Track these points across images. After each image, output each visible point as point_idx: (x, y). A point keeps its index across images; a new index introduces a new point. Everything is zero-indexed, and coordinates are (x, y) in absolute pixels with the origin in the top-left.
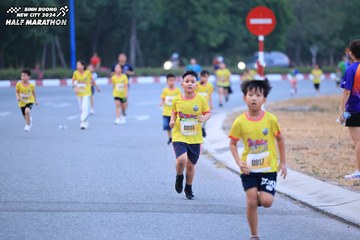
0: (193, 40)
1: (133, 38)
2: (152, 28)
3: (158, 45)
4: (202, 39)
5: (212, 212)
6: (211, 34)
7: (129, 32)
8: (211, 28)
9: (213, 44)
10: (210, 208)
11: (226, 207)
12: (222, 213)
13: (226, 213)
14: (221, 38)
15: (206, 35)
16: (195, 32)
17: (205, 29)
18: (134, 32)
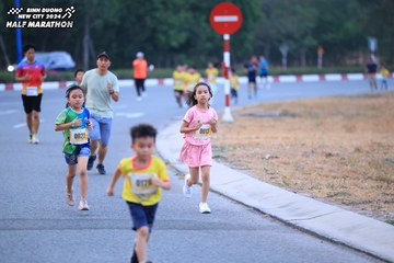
0: (152, 39)
1: (87, 38)
2: (107, 26)
3: (114, 45)
4: (162, 38)
5: (175, 228)
6: (172, 32)
7: (82, 30)
8: (172, 26)
9: (174, 44)
10: (171, 224)
11: (189, 222)
12: (184, 229)
13: (189, 229)
14: (183, 37)
15: (165, 33)
16: (154, 31)
17: (165, 28)
18: (87, 31)
